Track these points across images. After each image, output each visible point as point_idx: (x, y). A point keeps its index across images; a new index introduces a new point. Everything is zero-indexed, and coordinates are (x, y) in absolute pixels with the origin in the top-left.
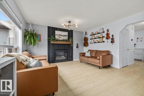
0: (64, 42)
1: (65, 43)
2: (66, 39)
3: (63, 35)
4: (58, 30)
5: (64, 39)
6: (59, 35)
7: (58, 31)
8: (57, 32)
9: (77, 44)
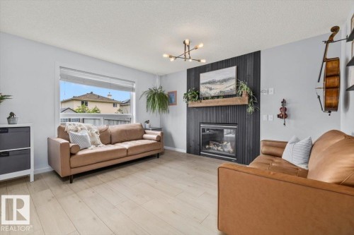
0: (219, 99)
1: (221, 102)
2: (228, 89)
3: (219, 81)
4: (207, 69)
5: (224, 92)
6: (209, 83)
7: (208, 71)
8: (204, 77)
9: (284, 102)
